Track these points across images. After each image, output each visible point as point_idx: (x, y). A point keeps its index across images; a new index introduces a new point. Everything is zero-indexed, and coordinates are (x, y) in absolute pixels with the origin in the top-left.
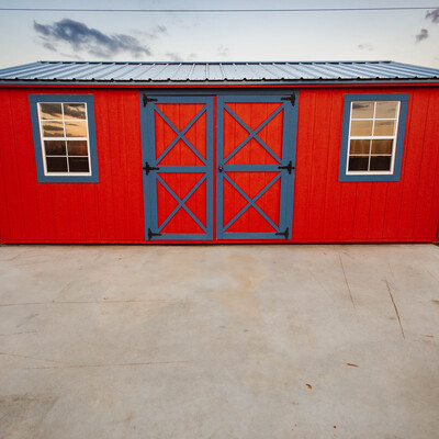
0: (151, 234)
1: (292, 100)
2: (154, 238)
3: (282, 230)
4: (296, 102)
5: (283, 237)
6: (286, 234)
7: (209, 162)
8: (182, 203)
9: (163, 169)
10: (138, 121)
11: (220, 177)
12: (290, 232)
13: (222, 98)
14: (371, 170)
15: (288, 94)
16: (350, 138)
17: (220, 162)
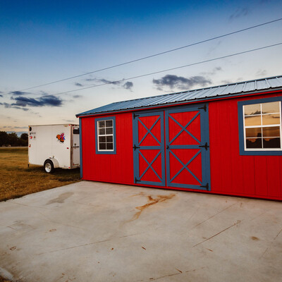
0: (136, 181)
1: (205, 108)
2: (137, 183)
3: (204, 184)
4: (207, 109)
5: (205, 189)
6: (207, 187)
7: (162, 144)
8: (150, 165)
9: (142, 148)
10: (131, 125)
11: (168, 151)
12: (210, 185)
13: (168, 112)
14: (264, 147)
15: (202, 106)
16: (245, 127)
17: (167, 143)
